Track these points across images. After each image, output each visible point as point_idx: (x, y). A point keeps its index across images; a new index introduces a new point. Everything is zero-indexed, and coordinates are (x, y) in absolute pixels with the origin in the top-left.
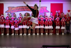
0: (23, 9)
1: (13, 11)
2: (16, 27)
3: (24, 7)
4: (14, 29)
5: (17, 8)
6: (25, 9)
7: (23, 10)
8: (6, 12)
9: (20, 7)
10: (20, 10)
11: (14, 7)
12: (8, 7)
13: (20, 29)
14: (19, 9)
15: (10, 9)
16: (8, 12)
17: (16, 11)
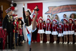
0: (69, 8)
1: (54, 12)
2: (60, 33)
3: (70, 7)
4: (57, 35)
5: (60, 8)
6: (70, 8)
7: (67, 10)
8: (45, 14)
9: (64, 7)
10: (64, 11)
11: (55, 7)
12: (48, 7)
13: (65, 35)
14: (62, 9)
15: (51, 10)
16: (48, 13)
17: (59, 12)
